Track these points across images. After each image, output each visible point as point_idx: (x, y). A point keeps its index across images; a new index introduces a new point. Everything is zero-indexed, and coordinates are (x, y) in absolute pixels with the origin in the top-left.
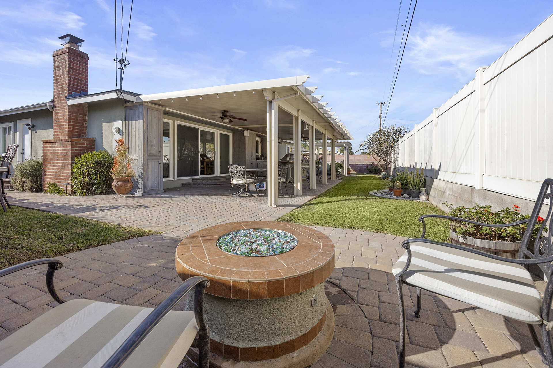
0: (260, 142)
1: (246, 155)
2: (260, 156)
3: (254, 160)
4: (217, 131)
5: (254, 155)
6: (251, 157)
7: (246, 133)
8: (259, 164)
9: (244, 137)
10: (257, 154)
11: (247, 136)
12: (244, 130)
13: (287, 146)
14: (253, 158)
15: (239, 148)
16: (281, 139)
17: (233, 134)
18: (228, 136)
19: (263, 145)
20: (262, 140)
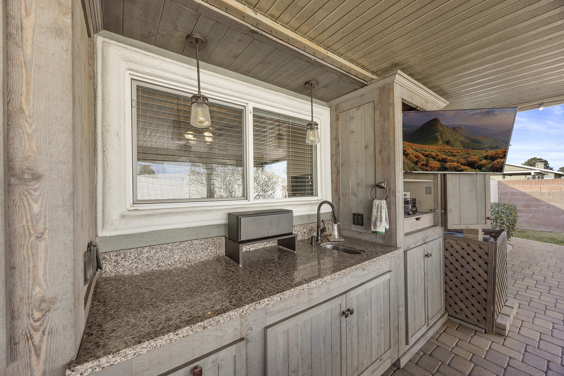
19: (338, 145)
20: (338, 119)
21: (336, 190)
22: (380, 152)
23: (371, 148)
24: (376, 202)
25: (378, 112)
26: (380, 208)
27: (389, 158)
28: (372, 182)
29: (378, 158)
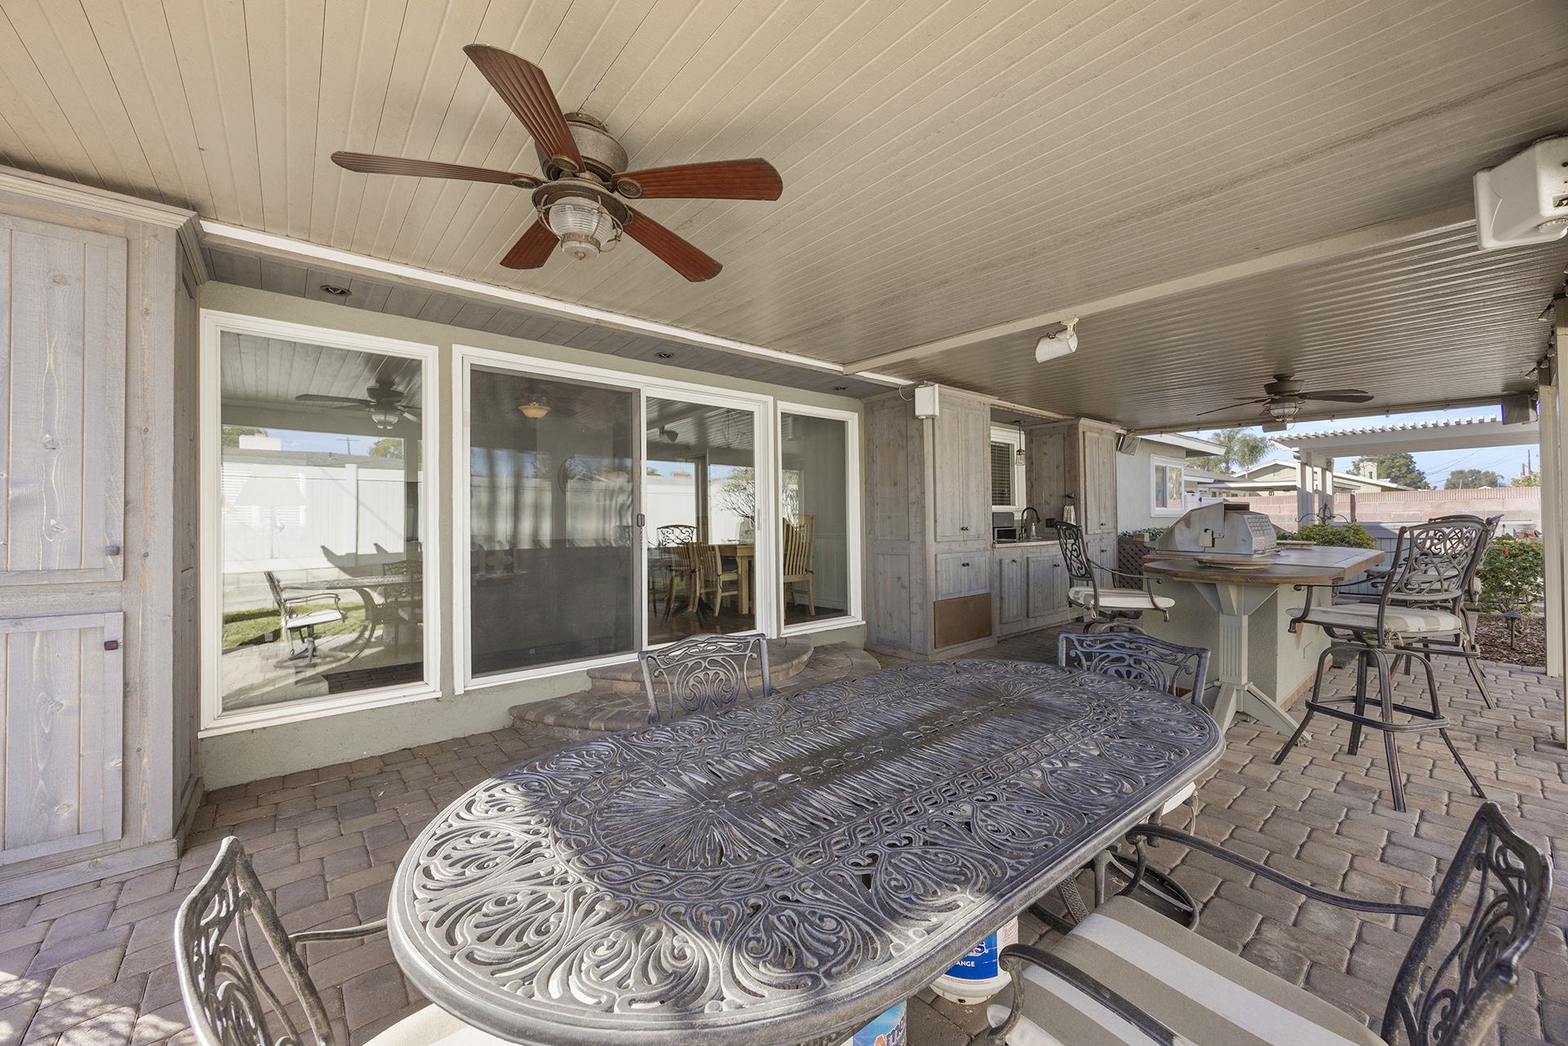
0: (1019, 451)
1: (930, 523)
2: (1018, 517)
3: (981, 545)
4: (765, 403)
5: (980, 512)
6: (958, 528)
7: (927, 401)
8: (1006, 561)
9: (916, 424)
10: (997, 508)
11: (933, 418)
12: (916, 386)
13: (1157, 460)
14: (973, 531)
15: (895, 484)
16: (1129, 431)
17: (866, 413)
18: (841, 426)
19: (1032, 463)
20: (1031, 441)
21: (1029, 500)
22: (1069, 472)
23: (1062, 468)
24: (1067, 507)
25: (1067, 443)
26: (1069, 512)
27: (1075, 476)
28: (1063, 494)
29: (1068, 475)
